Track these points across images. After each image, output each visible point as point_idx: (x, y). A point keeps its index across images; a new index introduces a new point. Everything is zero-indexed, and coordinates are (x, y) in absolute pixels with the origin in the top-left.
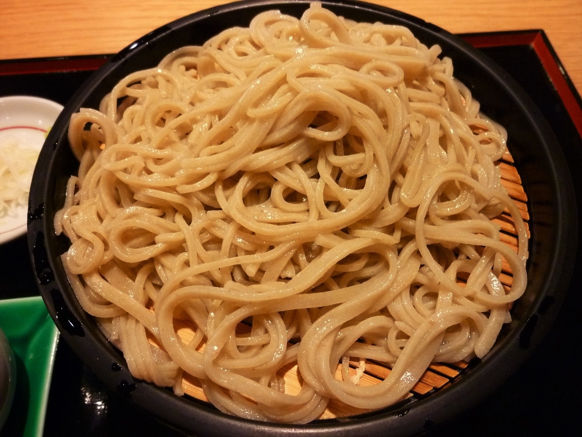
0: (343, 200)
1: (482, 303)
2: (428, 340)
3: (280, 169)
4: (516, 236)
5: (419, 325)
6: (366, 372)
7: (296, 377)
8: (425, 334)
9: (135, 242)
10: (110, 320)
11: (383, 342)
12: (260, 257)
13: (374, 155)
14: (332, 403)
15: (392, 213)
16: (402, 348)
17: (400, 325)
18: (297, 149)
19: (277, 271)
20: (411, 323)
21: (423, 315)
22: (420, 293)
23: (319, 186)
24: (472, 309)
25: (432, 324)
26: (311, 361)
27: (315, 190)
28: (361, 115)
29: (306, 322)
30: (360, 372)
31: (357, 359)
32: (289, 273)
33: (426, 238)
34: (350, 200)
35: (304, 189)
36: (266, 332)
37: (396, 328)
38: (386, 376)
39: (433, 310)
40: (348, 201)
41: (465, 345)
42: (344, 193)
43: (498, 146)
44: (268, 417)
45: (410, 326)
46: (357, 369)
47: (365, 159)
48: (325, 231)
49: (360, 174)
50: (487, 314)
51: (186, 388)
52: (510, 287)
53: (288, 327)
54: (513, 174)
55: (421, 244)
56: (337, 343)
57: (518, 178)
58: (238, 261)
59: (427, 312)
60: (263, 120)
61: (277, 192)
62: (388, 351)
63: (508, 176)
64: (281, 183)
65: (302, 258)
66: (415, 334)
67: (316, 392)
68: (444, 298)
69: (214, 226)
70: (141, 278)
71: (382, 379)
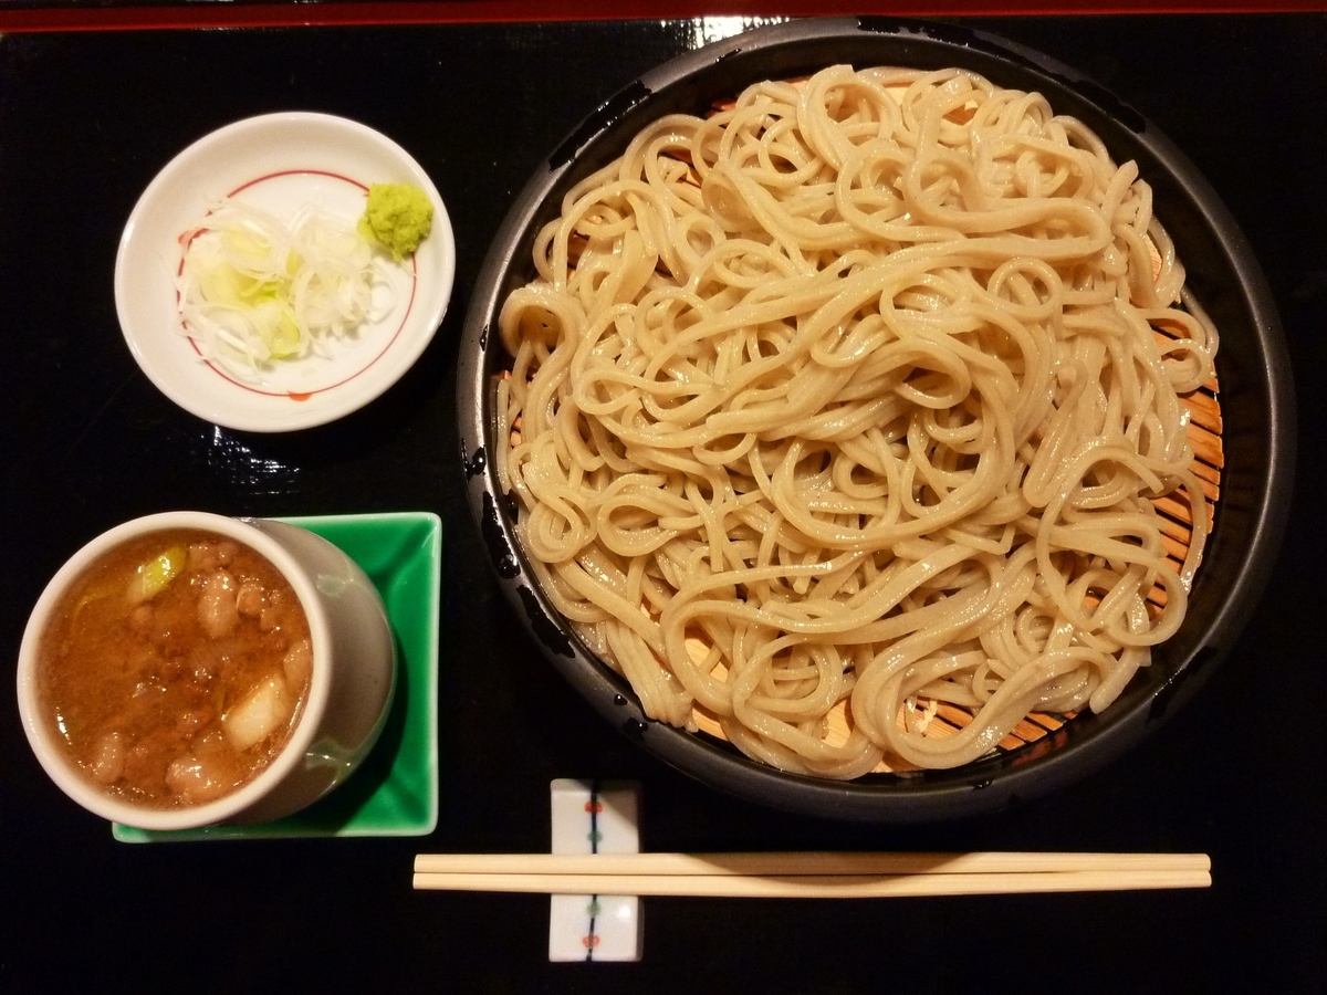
0: (939, 489)
1: (1113, 641)
2: (1029, 689)
3: (851, 440)
4: (1189, 527)
5: (1021, 666)
6: (937, 716)
7: (843, 717)
8: (1026, 680)
9: (629, 521)
10: (593, 625)
11: (966, 679)
12: (812, 567)
13: (996, 429)
14: (889, 756)
15: (1008, 508)
16: (992, 692)
17: (994, 665)
18: (880, 409)
19: (835, 586)
20: (1009, 664)
21: (1025, 650)
22: (1028, 614)
23: (908, 470)
24: (1096, 650)
25: (1038, 668)
26: (870, 707)
27: (900, 473)
28: (986, 372)
29: (868, 656)
30: (929, 715)
31: (928, 699)
32: (852, 589)
33: (1050, 545)
34: (950, 490)
35: (884, 469)
36: (812, 663)
37: (988, 666)
38: (966, 724)
39: (1043, 642)
40: (944, 491)
41: (1080, 691)
42: (939, 478)
43: (1198, 366)
44: (807, 769)
45: (1007, 667)
46: (926, 712)
47: (981, 433)
48: (908, 538)
49: (970, 450)
50: (1118, 655)
51: (700, 722)
52: (1162, 607)
53: (842, 657)
54: (1212, 412)
55: (1042, 551)
56: (906, 681)
57: (1218, 423)
58: (783, 572)
59: (1034, 647)
60: (836, 371)
61: (843, 469)
62: (971, 691)
63: (1202, 420)
64: (849, 459)
65: (870, 569)
66: (1013, 679)
67: (870, 742)
68: (1061, 631)
69: (748, 513)
70: (635, 571)
71: (959, 728)
